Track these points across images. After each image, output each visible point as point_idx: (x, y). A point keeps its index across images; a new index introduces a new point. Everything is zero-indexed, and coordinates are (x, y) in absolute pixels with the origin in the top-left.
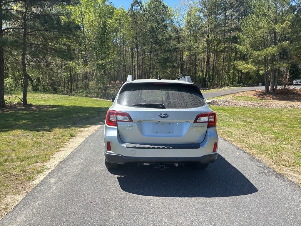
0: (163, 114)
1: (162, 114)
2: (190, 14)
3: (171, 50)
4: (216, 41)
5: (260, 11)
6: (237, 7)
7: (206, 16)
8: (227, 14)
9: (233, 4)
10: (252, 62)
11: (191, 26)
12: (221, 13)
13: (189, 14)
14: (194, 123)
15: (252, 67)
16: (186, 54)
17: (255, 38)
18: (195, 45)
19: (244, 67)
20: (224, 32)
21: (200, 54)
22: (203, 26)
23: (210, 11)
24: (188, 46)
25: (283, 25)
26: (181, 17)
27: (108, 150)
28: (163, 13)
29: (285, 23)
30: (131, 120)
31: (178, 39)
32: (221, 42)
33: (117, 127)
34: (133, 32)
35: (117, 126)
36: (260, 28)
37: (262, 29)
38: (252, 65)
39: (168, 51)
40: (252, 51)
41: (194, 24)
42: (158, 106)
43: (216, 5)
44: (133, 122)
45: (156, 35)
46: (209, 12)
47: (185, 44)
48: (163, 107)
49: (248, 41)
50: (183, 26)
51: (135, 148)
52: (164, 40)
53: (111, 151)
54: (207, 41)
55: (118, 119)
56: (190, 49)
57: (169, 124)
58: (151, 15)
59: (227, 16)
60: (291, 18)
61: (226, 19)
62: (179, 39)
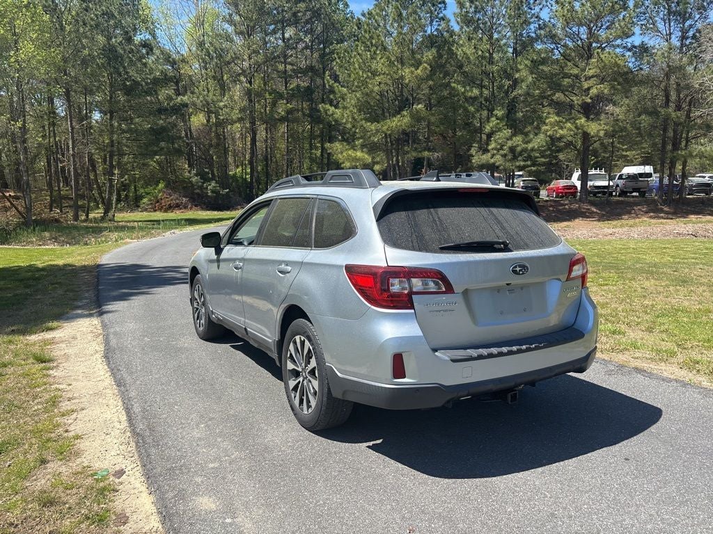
0: (520, 266)
1: (516, 267)
2: (203, 24)
3: (167, 110)
4: (270, 94)
5: (372, 38)
6: (307, 22)
7: (241, 33)
8: (287, 35)
9: (299, 14)
10: (363, 146)
11: (208, 54)
12: (274, 32)
13: (200, 22)
14: (567, 281)
15: (366, 156)
16: (198, 120)
17: (367, 94)
18: (221, 101)
19: (349, 155)
20: (286, 77)
21: (236, 122)
22: (236, 57)
23: (252, 24)
24: (204, 102)
25: (419, 71)
26: (179, 29)
27: (395, 377)
28: (129, 11)
29: (421, 68)
30: (449, 289)
31: (177, 83)
32: (281, 96)
33: (413, 311)
34: (56, 54)
35: (412, 307)
36: (374, 74)
37: (379, 75)
38: (362, 151)
39: (161, 111)
40: (364, 122)
41: (216, 49)
42: (496, 246)
43: (262, 11)
44: (453, 293)
45: (124, 67)
46: (248, 26)
47: (198, 97)
48: (506, 249)
49: (352, 100)
50: (185, 51)
51: (471, 359)
52: (147, 83)
53: (404, 377)
54: (249, 93)
55: (414, 290)
56: (209, 109)
57: (522, 288)
58: (103, 14)
59: (288, 40)
60: (431, 57)
61: (288, 47)
62: (177, 81)
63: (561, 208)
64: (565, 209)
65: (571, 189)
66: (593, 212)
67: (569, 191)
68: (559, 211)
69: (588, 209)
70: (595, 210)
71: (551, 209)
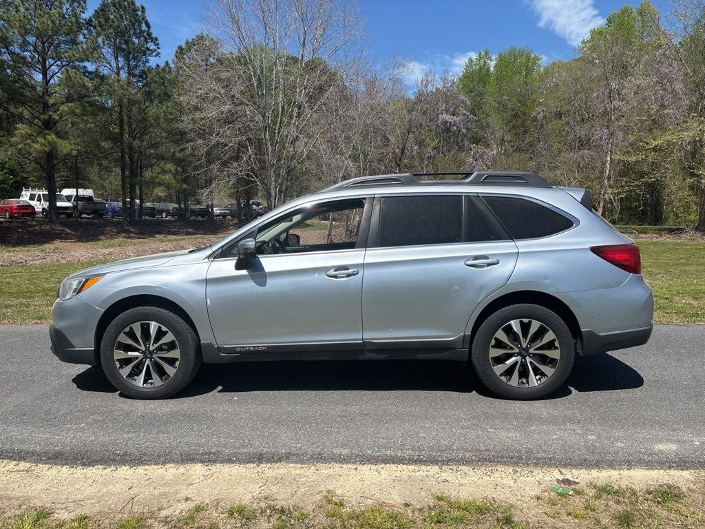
63: (31, 229)
64: (35, 230)
65: (28, 209)
66: (67, 234)
67: (26, 211)
68: (30, 233)
69: (63, 230)
70: (70, 231)
71: (20, 230)
